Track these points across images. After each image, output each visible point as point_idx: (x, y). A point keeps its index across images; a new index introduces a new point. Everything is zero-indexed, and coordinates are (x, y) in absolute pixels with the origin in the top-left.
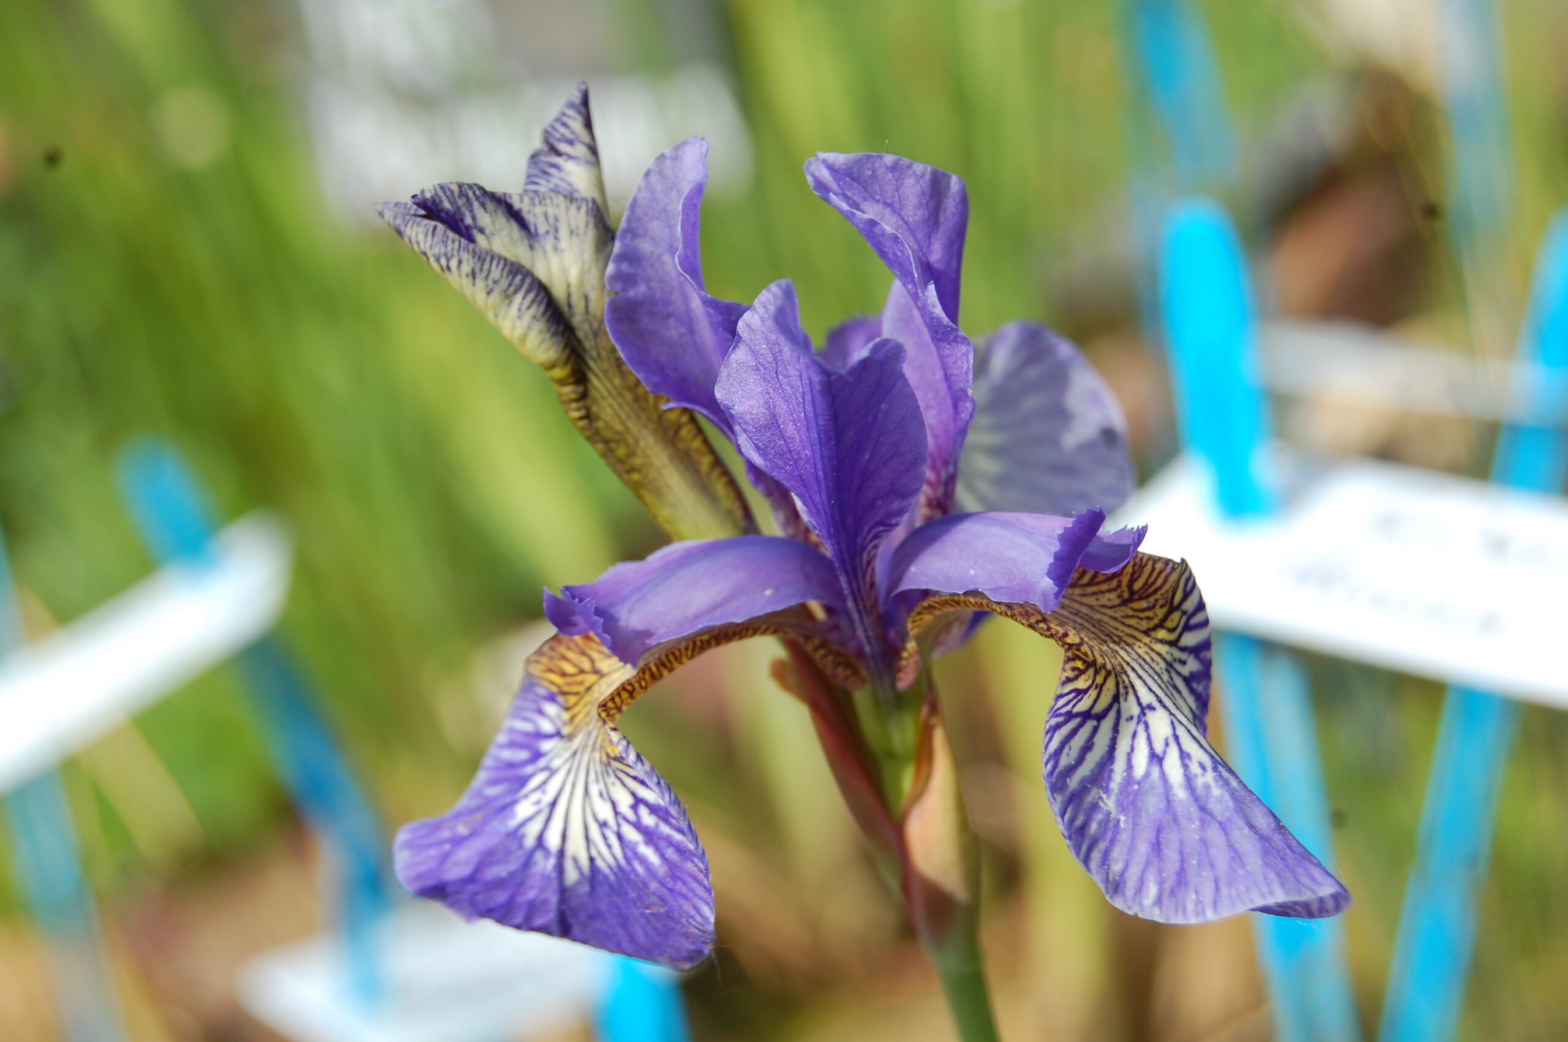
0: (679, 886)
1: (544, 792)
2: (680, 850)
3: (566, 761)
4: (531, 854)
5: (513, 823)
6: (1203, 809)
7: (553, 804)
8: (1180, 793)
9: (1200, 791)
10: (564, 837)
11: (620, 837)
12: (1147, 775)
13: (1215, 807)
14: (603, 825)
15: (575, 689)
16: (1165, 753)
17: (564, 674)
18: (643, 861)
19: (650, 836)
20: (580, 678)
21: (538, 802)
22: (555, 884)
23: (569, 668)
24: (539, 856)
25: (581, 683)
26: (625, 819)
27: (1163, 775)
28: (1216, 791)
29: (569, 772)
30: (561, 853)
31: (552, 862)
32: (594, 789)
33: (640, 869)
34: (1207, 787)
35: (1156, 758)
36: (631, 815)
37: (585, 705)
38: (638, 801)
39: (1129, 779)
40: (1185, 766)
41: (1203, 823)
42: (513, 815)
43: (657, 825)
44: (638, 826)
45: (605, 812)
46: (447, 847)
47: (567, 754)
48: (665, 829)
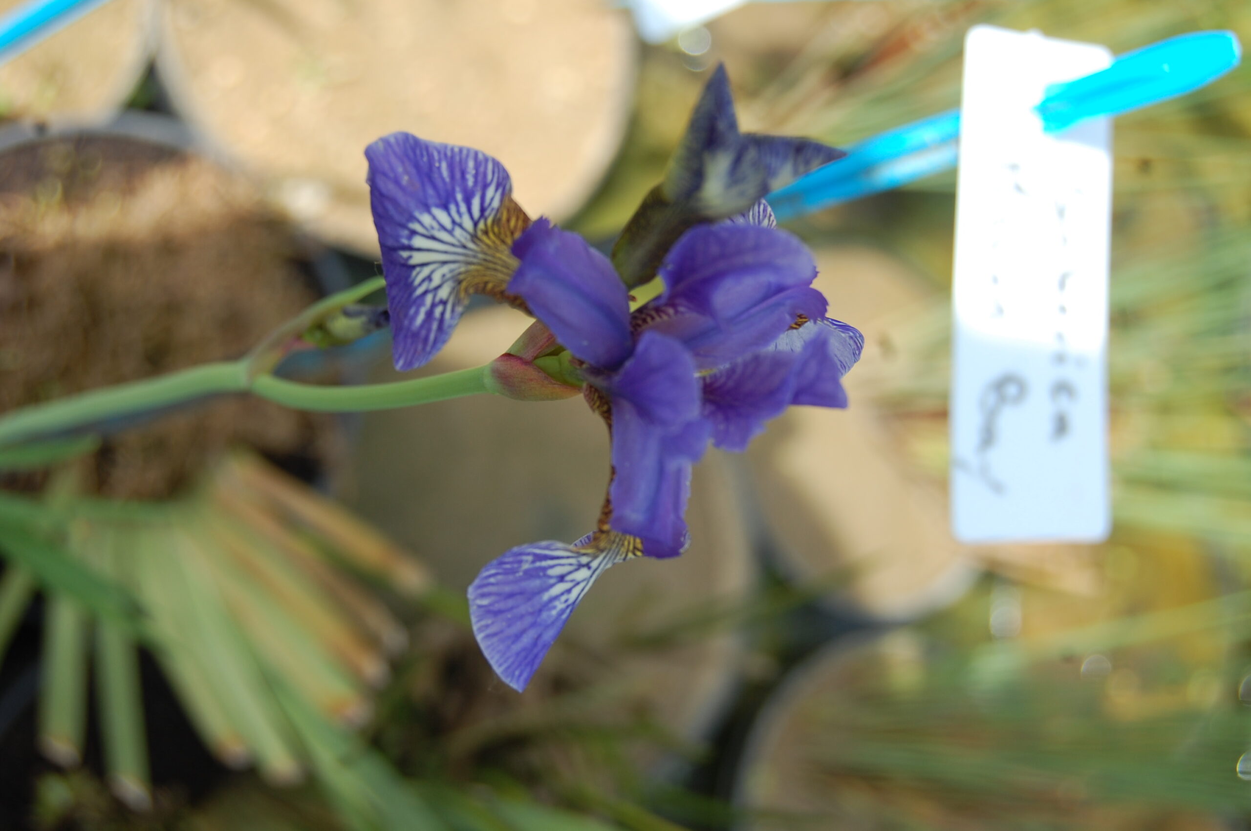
0: (409, 341)
1: (439, 230)
2: (426, 339)
3: (459, 241)
4: (404, 227)
5: (417, 214)
6: (540, 611)
7: (433, 238)
8: (546, 597)
9: (551, 605)
10: (419, 250)
11: (426, 292)
12: (550, 577)
13: (544, 615)
14: (429, 278)
15: (502, 231)
16: (567, 582)
17: (508, 220)
18: (417, 313)
19: (430, 314)
20: (508, 233)
21: (433, 228)
22: (396, 245)
23: (513, 223)
24: (406, 233)
25: (506, 236)
26: (434, 297)
27: (552, 586)
28: (554, 613)
29: (453, 245)
30: (410, 248)
31: (405, 241)
32: (445, 269)
33: (412, 311)
34: (555, 607)
35: (561, 578)
36: (437, 299)
37: (494, 242)
38: (444, 303)
39: (544, 569)
40: (562, 594)
41: (532, 614)
42: (421, 213)
43: (435, 319)
44: (434, 305)
45: (437, 280)
46: (391, 175)
47: (463, 240)
48: (435, 326)
